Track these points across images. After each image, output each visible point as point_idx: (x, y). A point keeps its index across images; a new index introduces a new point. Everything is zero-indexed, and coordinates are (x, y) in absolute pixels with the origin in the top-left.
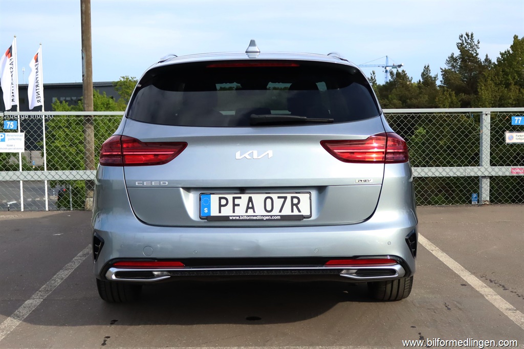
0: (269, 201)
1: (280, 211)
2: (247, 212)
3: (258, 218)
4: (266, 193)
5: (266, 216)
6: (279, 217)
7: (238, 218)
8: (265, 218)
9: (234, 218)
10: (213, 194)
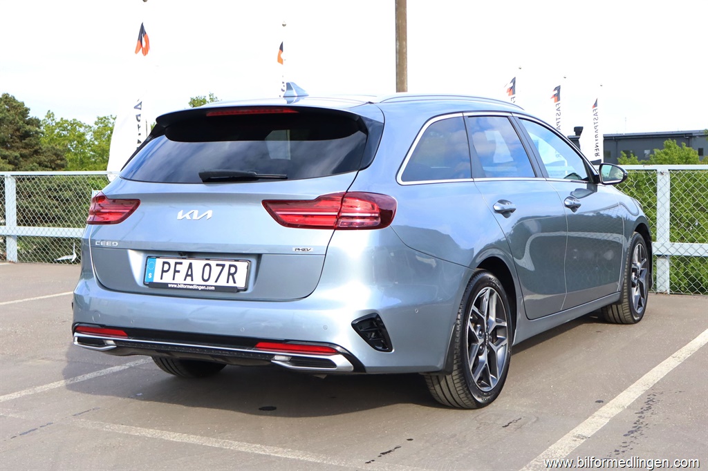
0: (207, 268)
1: (216, 281)
2: (185, 280)
3: (195, 287)
4: (207, 259)
5: (201, 285)
6: (213, 288)
7: (175, 286)
8: (200, 288)
9: (172, 286)
10: (158, 257)
